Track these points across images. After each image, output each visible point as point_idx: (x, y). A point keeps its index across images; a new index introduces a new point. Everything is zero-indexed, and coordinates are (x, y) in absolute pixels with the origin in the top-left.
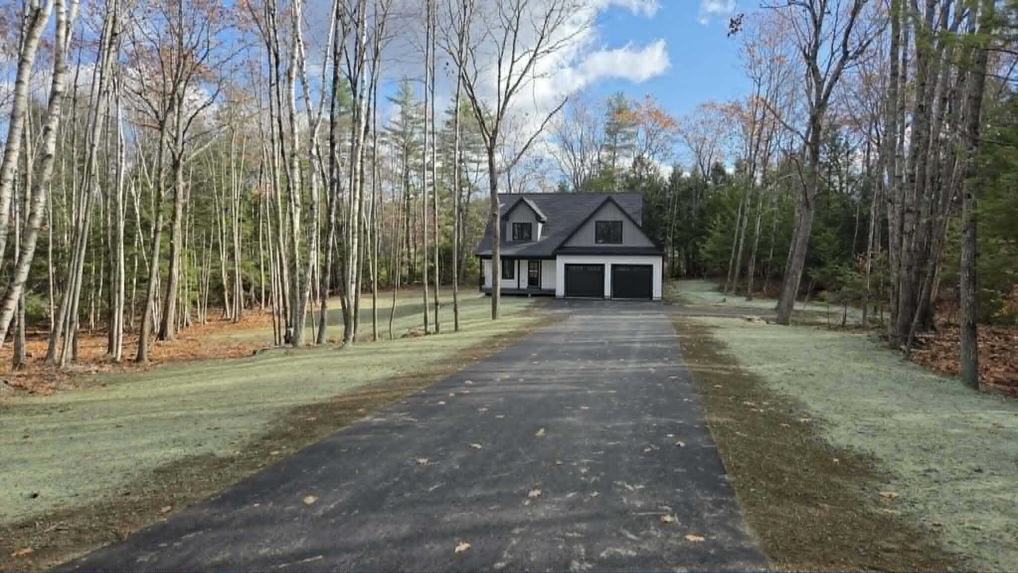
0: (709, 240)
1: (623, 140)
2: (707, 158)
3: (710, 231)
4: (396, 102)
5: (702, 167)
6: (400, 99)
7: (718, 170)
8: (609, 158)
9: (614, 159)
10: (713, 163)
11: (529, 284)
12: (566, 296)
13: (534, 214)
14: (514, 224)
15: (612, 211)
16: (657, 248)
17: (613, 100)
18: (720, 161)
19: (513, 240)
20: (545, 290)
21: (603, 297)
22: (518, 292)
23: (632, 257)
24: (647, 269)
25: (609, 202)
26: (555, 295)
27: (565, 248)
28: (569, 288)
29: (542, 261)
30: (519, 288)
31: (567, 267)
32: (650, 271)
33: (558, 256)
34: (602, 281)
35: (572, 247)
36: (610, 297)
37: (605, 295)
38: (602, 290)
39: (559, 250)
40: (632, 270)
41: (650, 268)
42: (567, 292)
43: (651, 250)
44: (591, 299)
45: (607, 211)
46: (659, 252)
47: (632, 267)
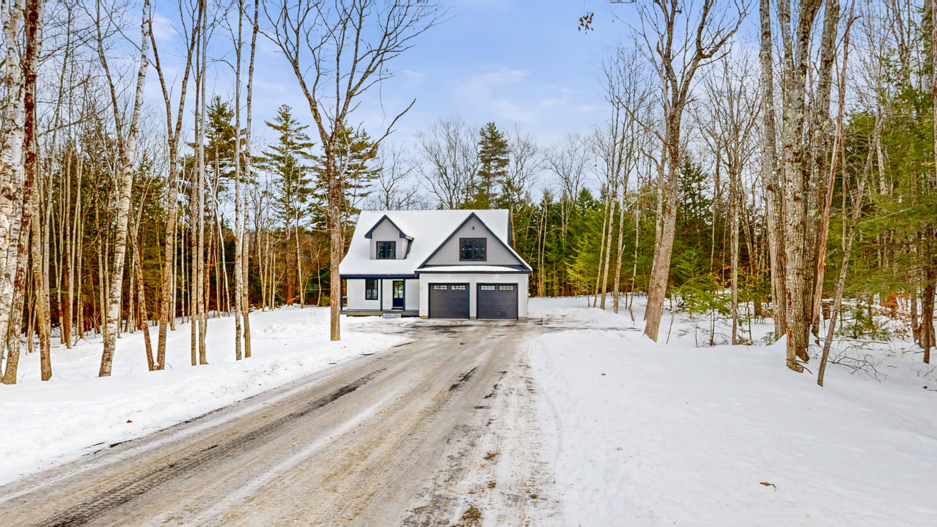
0: (577, 260)
1: (496, 167)
2: (574, 185)
3: (578, 251)
4: (276, 128)
5: (570, 192)
6: (280, 124)
7: (585, 194)
8: (484, 184)
9: (489, 185)
10: (580, 189)
11: (394, 306)
12: (429, 317)
13: (398, 232)
14: (377, 242)
15: (476, 228)
16: (522, 266)
17: (485, 130)
18: (586, 186)
19: (377, 258)
20: (409, 311)
21: (469, 318)
22: (380, 313)
23: (497, 275)
24: (512, 288)
25: (473, 219)
26: (418, 316)
27: (428, 266)
28: (433, 308)
29: (407, 280)
30: (381, 310)
31: (432, 287)
32: (515, 289)
33: (421, 274)
34: (467, 301)
35: (436, 266)
36: (475, 317)
37: (470, 315)
38: (467, 311)
39: (421, 268)
40: (497, 290)
41: (515, 287)
42: (431, 312)
43: (516, 269)
44: (456, 319)
45: (471, 228)
46: (525, 270)
47: (497, 287)
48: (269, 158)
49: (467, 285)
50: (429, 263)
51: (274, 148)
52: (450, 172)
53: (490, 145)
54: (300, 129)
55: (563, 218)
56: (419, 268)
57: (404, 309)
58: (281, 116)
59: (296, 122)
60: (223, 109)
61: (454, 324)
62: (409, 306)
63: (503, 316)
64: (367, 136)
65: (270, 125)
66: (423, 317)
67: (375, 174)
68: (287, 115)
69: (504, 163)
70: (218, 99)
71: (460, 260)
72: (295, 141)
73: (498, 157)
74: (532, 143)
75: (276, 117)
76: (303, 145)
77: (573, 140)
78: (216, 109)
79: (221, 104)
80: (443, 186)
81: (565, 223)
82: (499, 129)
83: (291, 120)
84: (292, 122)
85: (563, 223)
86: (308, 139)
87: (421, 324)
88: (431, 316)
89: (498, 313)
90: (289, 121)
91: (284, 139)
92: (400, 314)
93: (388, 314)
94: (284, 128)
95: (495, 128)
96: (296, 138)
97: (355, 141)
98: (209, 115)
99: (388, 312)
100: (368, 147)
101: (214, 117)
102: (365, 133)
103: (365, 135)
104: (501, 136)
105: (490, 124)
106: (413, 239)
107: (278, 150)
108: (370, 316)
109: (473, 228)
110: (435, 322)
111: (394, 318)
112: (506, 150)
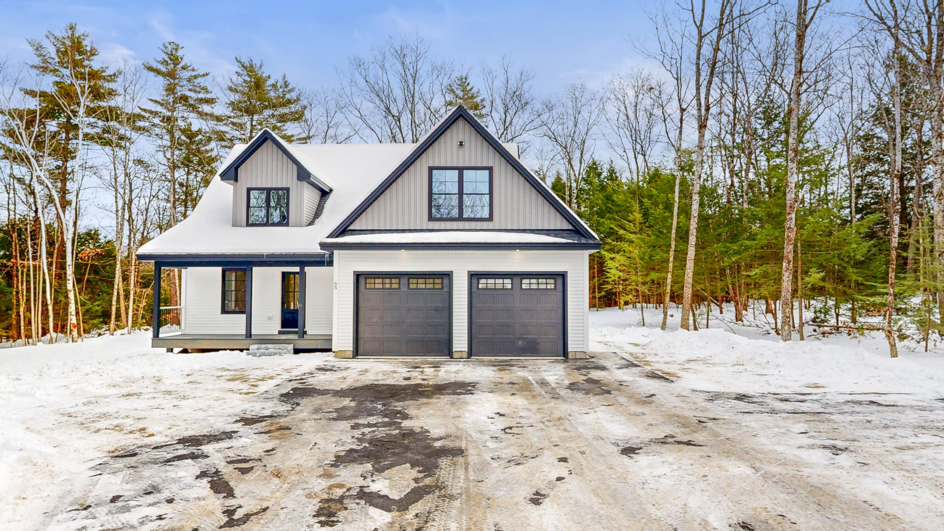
4: (158, 72)
11: (283, 326)
12: (356, 353)
13: (295, 167)
14: (249, 190)
15: (466, 144)
16: (578, 231)
19: (247, 224)
20: (315, 338)
21: (449, 353)
22: (245, 344)
23: (517, 252)
24: (551, 284)
25: (461, 123)
26: (330, 350)
27: (354, 232)
28: (365, 332)
29: (307, 269)
30: (249, 335)
31: (362, 281)
32: (560, 287)
33: (336, 252)
34: (446, 314)
35: (373, 231)
36: (465, 355)
37: (454, 350)
38: (446, 337)
39: (337, 237)
40: (517, 287)
41: (560, 281)
42: (361, 342)
43: (562, 237)
44: (419, 359)
45: (456, 144)
46: (583, 241)
47: (517, 280)
48: (147, 115)
49: (447, 276)
50: (354, 226)
51: (156, 102)
54: (196, 77)
56: (330, 236)
57: (302, 334)
58: (167, 59)
59: (190, 68)
60: (79, 43)
61: (417, 378)
62: (311, 327)
63: (532, 349)
64: (290, 87)
65: (151, 69)
66: (340, 355)
68: (177, 58)
70: (72, 28)
71: (430, 218)
72: (188, 94)
75: (160, 59)
76: (200, 101)
78: (68, 43)
79: (77, 35)
83: (182, 64)
84: (184, 68)
86: (207, 92)
87: (328, 376)
88: (361, 350)
89: (520, 343)
90: (180, 66)
91: (170, 90)
92: (291, 347)
93: (263, 346)
94: (171, 75)
95: (468, 84)
96: (190, 90)
97: (272, 94)
98: (58, 51)
99: (265, 340)
100: (292, 103)
101: (65, 53)
102: (286, 82)
103: (287, 86)
104: (475, 95)
105: (461, 79)
106: (331, 190)
107: (162, 105)
108: (217, 350)
109: (461, 144)
110: (366, 371)
111: (275, 354)
112: (484, 111)
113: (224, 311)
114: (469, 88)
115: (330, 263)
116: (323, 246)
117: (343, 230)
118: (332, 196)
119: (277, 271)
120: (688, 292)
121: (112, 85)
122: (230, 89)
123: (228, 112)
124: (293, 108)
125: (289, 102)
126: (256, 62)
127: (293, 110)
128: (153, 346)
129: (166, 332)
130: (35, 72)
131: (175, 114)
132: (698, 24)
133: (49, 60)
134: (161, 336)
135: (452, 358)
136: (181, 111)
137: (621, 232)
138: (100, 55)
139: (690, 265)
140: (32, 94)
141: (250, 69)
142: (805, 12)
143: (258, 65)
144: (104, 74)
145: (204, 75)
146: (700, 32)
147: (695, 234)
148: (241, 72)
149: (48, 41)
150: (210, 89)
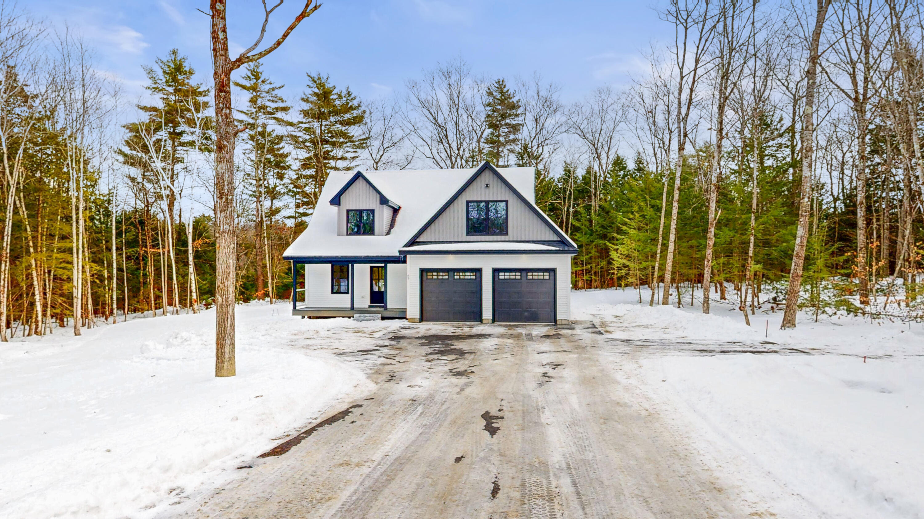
0: (624, 239)
1: (507, 134)
4: (244, 87)
6: (248, 84)
7: (619, 163)
8: (490, 153)
9: (497, 155)
10: (612, 157)
11: (371, 302)
12: (422, 320)
13: (378, 196)
14: (348, 211)
15: (491, 185)
16: (563, 242)
17: (493, 89)
18: (620, 154)
19: (348, 234)
20: (393, 310)
21: (481, 320)
22: (350, 313)
23: (524, 256)
24: (546, 276)
25: (487, 172)
26: (405, 318)
27: (419, 243)
28: (427, 307)
29: (389, 265)
30: (352, 308)
31: (424, 274)
32: (552, 278)
33: (408, 256)
34: (478, 295)
35: (431, 243)
36: (491, 321)
37: (483, 318)
38: (479, 310)
39: (409, 246)
40: (524, 279)
41: (552, 274)
42: (424, 312)
43: (553, 246)
44: (461, 323)
45: (484, 185)
46: (566, 248)
47: (524, 274)
49: (478, 271)
50: (420, 239)
51: (241, 112)
52: (451, 136)
53: (499, 107)
54: (273, 89)
55: (593, 191)
56: (405, 246)
57: (385, 308)
58: (250, 75)
59: (268, 82)
60: (181, 65)
61: (459, 332)
62: (392, 302)
63: (534, 318)
64: (352, 96)
65: (237, 84)
66: (412, 320)
67: (363, 144)
68: (257, 73)
69: (515, 128)
70: (174, 52)
71: (468, 234)
72: (268, 104)
73: (508, 121)
74: (554, 97)
75: (243, 75)
76: (277, 109)
77: (603, 97)
78: (172, 65)
79: (178, 59)
80: (444, 155)
81: (595, 197)
82: (510, 86)
84: (263, 82)
85: (593, 197)
86: (283, 101)
87: (408, 331)
88: (424, 318)
89: (526, 314)
90: (260, 81)
91: (253, 101)
92: (379, 315)
93: (362, 315)
94: (254, 88)
95: (505, 86)
96: (269, 100)
97: (337, 102)
98: (164, 72)
99: (362, 311)
100: (353, 110)
101: (170, 74)
102: (349, 92)
103: (349, 95)
104: (511, 96)
105: (499, 82)
106: (400, 208)
107: (247, 114)
108: (335, 317)
109: (487, 186)
110: (430, 329)
111: (371, 320)
112: (519, 112)
113: (333, 292)
114: (505, 90)
115: (405, 262)
116: (400, 252)
117: (413, 242)
118: (401, 212)
119: (367, 266)
120: (668, 277)
121: (205, 99)
122: (303, 99)
123: (301, 118)
124: (355, 113)
125: (351, 108)
126: (324, 76)
127: (355, 115)
128: (293, 315)
129: (300, 306)
130: (150, 92)
131: (258, 121)
132: (681, 66)
133: (158, 81)
134: (297, 308)
135: (482, 322)
136: (262, 119)
137: (624, 228)
138: (196, 73)
139: (670, 256)
140: (145, 109)
141: (318, 82)
142: (726, 88)
143: (325, 78)
144: (199, 90)
145: (280, 88)
146: (681, 73)
147: (674, 232)
148: (312, 85)
149: (157, 65)
150: (285, 99)
